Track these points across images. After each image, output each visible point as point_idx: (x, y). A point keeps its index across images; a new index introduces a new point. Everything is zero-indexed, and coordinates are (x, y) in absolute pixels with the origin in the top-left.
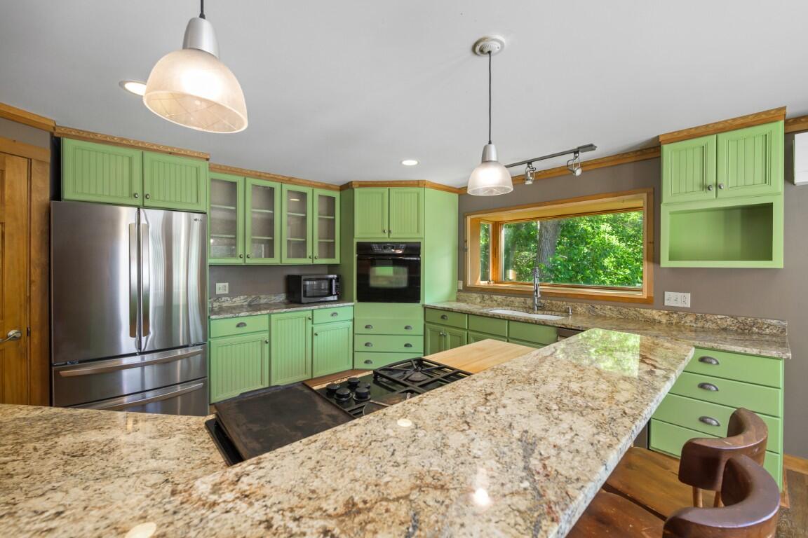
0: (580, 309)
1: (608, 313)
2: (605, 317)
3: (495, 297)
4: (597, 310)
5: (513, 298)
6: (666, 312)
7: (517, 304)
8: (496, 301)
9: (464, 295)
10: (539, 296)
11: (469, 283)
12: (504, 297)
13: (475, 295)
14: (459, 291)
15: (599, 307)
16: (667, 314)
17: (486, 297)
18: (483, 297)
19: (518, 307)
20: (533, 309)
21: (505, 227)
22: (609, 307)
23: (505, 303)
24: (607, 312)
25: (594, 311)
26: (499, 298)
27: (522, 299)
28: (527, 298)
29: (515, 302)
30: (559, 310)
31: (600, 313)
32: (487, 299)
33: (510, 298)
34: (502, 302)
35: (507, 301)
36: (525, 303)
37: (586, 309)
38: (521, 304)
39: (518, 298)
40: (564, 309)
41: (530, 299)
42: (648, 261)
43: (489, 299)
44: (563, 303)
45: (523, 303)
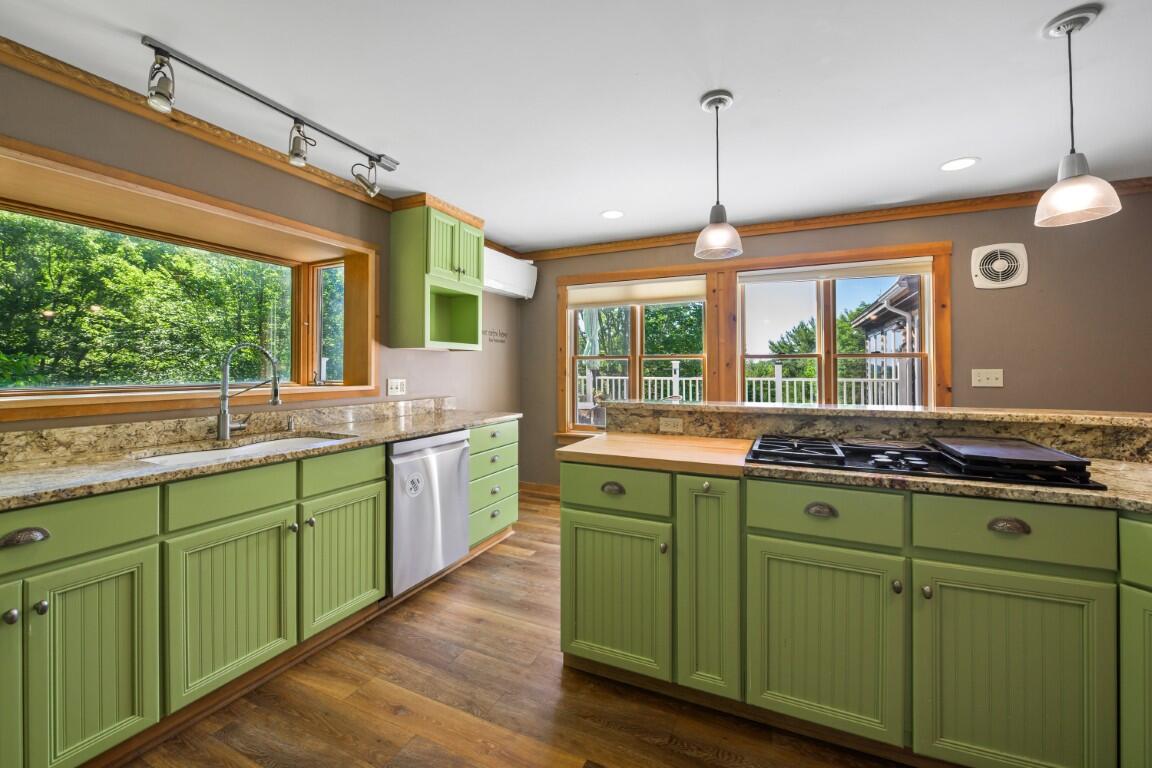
0: (300, 419)
3: (61, 434)
5: (138, 425)
7: (152, 439)
8: (68, 445)
12: (101, 428)
17: (15, 438)
23: (106, 445)
25: (319, 419)
27: (171, 423)
28: (185, 417)
29: (144, 433)
30: (263, 429)
31: (329, 420)
32: (18, 446)
33: (128, 427)
34: (95, 442)
35: (115, 436)
36: (179, 430)
37: (309, 418)
38: (166, 436)
39: (154, 423)
40: (273, 425)
41: (194, 419)
42: (376, 340)
43: (33, 444)
44: (270, 414)
45: (174, 431)
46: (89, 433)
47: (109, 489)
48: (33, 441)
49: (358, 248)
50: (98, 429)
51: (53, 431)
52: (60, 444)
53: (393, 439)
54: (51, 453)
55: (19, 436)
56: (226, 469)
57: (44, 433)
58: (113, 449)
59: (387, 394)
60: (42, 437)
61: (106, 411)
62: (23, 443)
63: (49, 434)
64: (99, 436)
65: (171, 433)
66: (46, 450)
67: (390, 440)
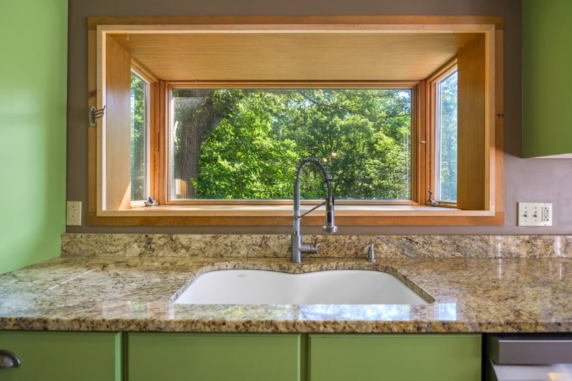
0: (386, 248)
1: (438, 251)
2: (432, 259)
3: (183, 239)
4: (417, 246)
5: (233, 237)
6: (527, 238)
7: (243, 252)
8: (187, 248)
9: (87, 241)
10: (335, 229)
11: (104, 208)
12: (208, 237)
13: (125, 238)
14: (70, 229)
15: (420, 240)
16: (528, 242)
17: (158, 239)
18: (149, 242)
19: (248, 258)
20: (292, 260)
21: (175, 95)
22: (438, 237)
23: (211, 251)
24: (434, 249)
25: (411, 250)
26: (197, 240)
27: (257, 238)
28: (269, 233)
29: (237, 246)
30: (342, 254)
31: (423, 251)
32: (160, 245)
33: (226, 238)
34: (204, 248)
35: (217, 245)
36: (264, 245)
37: (397, 247)
38: (254, 250)
39: (245, 236)
40: (354, 251)
41: (277, 236)
42: (498, 147)
43: (168, 244)
44: (350, 238)
45: (260, 246)
46: (200, 240)
47: (62, 328)
48: (168, 243)
49: (470, 28)
50: (206, 238)
51: (179, 236)
52: (183, 247)
53: (499, 330)
54: (177, 253)
55: (160, 238)
56: (188, 329)
57: (174, 237)
58: (215, 256)
59: (517, 224)
60: (172, 240)
61: (214, 222)
62: (162, 243)
63: (177, 239)
64: (206, 243)
65: (257, 248)
66: (175, 251)
67: (492, 330)
